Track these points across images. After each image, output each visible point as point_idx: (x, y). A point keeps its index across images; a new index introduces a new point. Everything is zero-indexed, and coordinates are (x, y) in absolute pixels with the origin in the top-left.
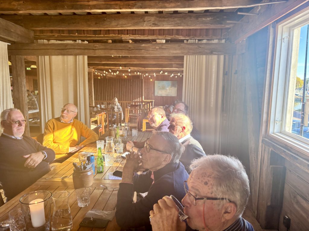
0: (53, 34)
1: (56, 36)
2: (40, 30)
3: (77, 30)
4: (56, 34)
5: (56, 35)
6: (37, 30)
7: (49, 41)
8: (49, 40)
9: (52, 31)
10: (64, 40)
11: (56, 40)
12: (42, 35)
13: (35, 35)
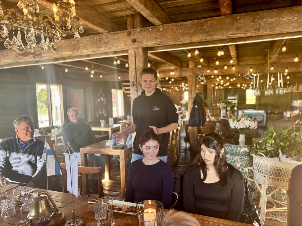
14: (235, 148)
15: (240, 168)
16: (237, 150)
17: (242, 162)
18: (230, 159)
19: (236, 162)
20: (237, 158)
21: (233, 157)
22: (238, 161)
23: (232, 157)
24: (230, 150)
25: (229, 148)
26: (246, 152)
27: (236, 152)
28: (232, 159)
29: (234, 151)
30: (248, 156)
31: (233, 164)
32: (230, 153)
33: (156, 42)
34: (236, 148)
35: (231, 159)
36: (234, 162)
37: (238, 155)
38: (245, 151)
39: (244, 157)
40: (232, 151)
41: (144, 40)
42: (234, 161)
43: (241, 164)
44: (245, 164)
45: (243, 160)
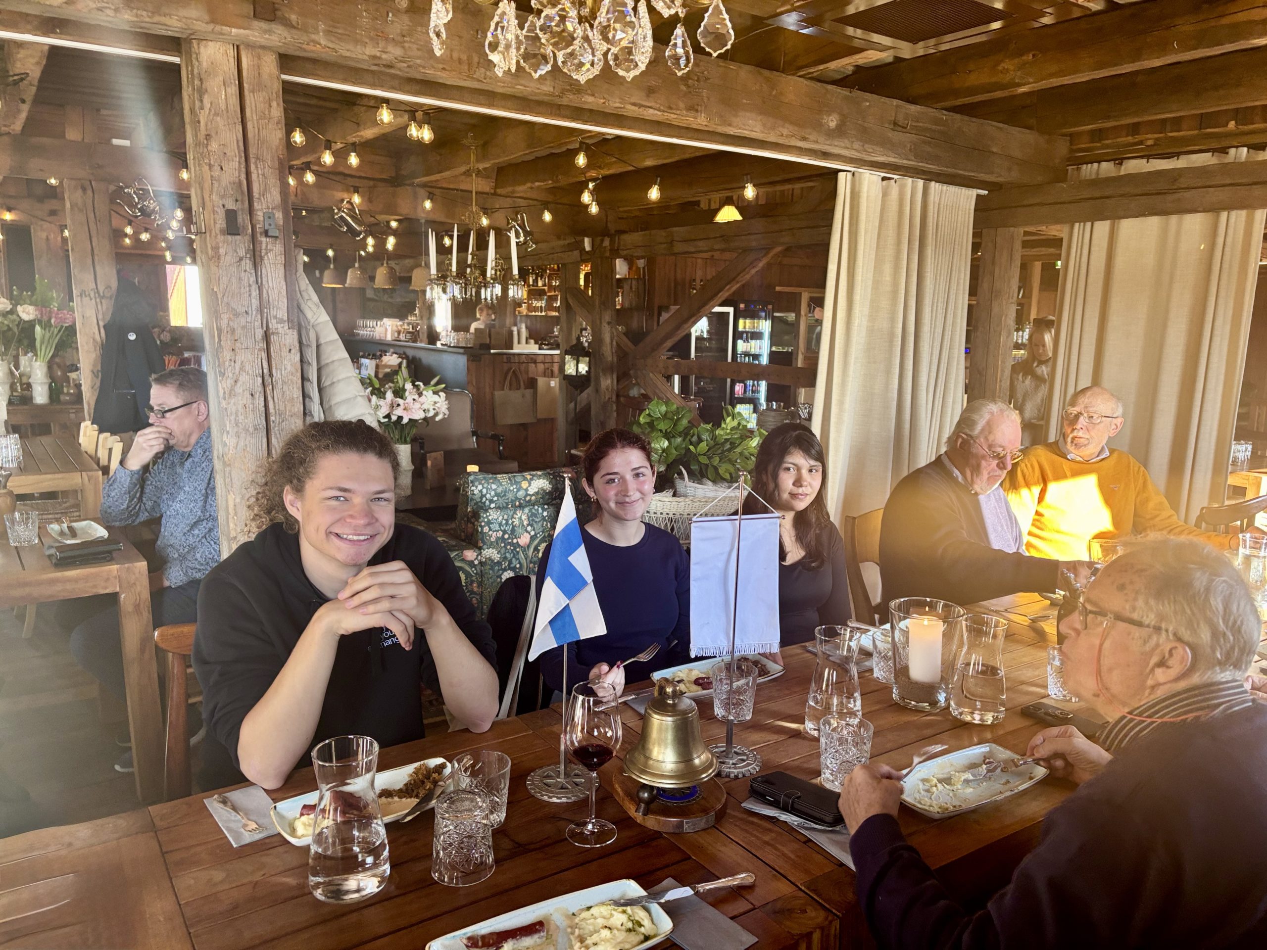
0: (1138, 138)
1: (1150, 143)
2: (1092, 132)
3: (1237, 110)
4: (1149, 136)
5: (1150, 139)
6: (1080, 134)
7: (1121, 164)
8: (1119, 161)
9: (1135, 129)
10: (1178, 155)
11: (1148, 157)
12: (1098, 145)
13: (1072, 151)
14: (512, 485)
15: (528, 546)
16: (518, 490)
17: (535, 526)
18: (500, 525)
19: (519, 530)
20: (520, 518)
21: (508, 516)
22: (523, 525)
23: (506, 517)
24: (497, 495)
25: (494, 486)
26: (544, 491)
27: (517, 498)
28: (507, 524)
29: (510, 496)
30: (547, 504)
31: (509, 538)
32: (493, 505)
33: (378, 54)
34: (516, 483)
35: (504, 522)
36: (513, 531)
37: (521, 507)
38: (542, 489)
39: (540, 510)
40: (505, 495)
41: (322, 26)
42: (514, 527)
43: (533, 533)
44: (543, 532)
45: (537, 520)
